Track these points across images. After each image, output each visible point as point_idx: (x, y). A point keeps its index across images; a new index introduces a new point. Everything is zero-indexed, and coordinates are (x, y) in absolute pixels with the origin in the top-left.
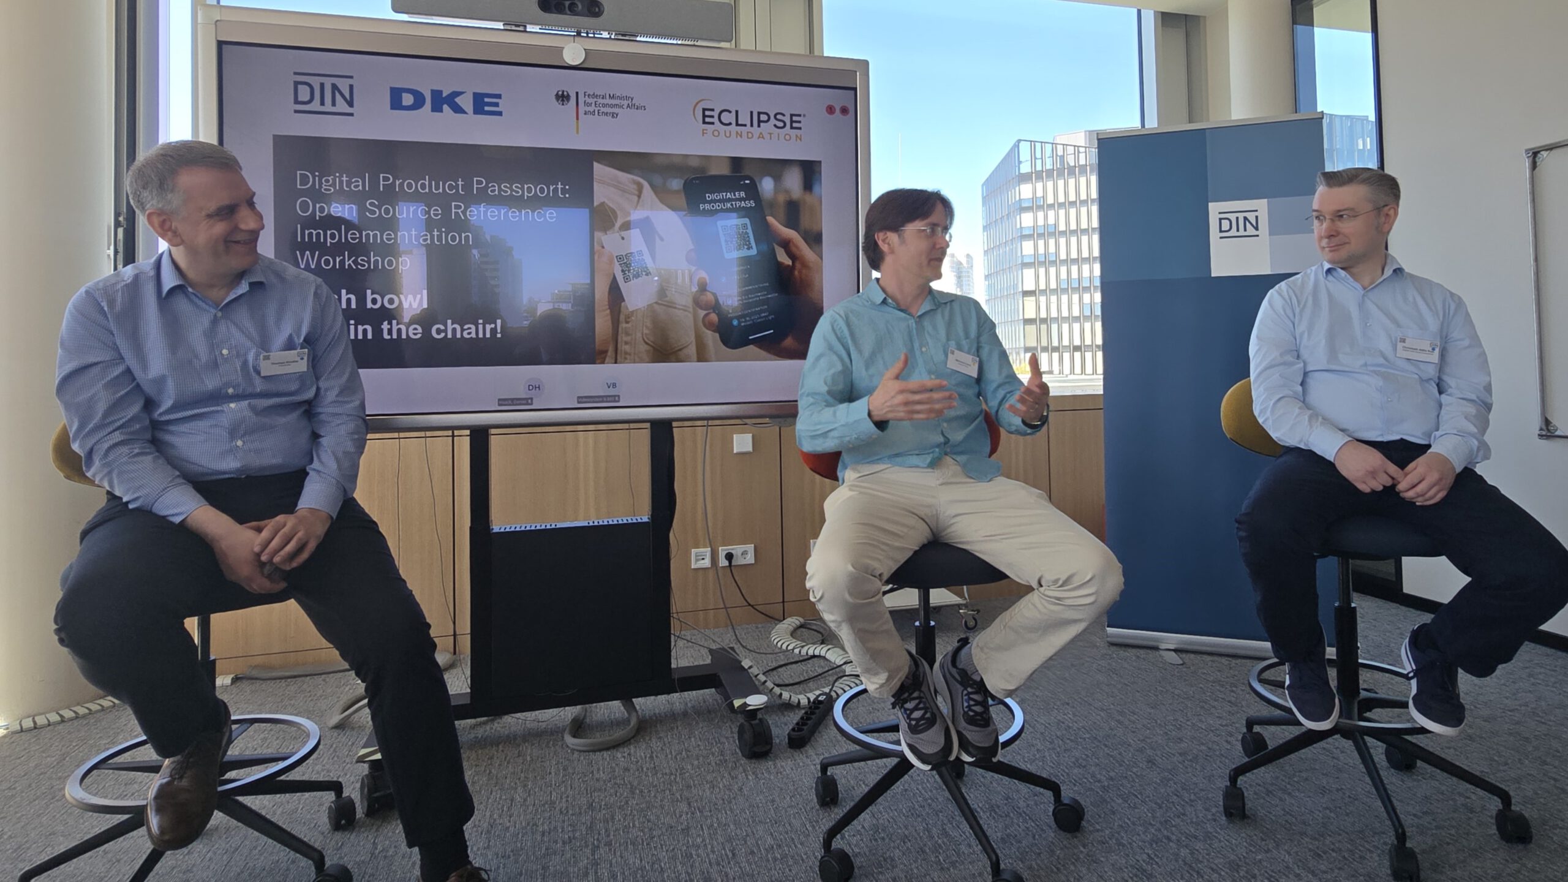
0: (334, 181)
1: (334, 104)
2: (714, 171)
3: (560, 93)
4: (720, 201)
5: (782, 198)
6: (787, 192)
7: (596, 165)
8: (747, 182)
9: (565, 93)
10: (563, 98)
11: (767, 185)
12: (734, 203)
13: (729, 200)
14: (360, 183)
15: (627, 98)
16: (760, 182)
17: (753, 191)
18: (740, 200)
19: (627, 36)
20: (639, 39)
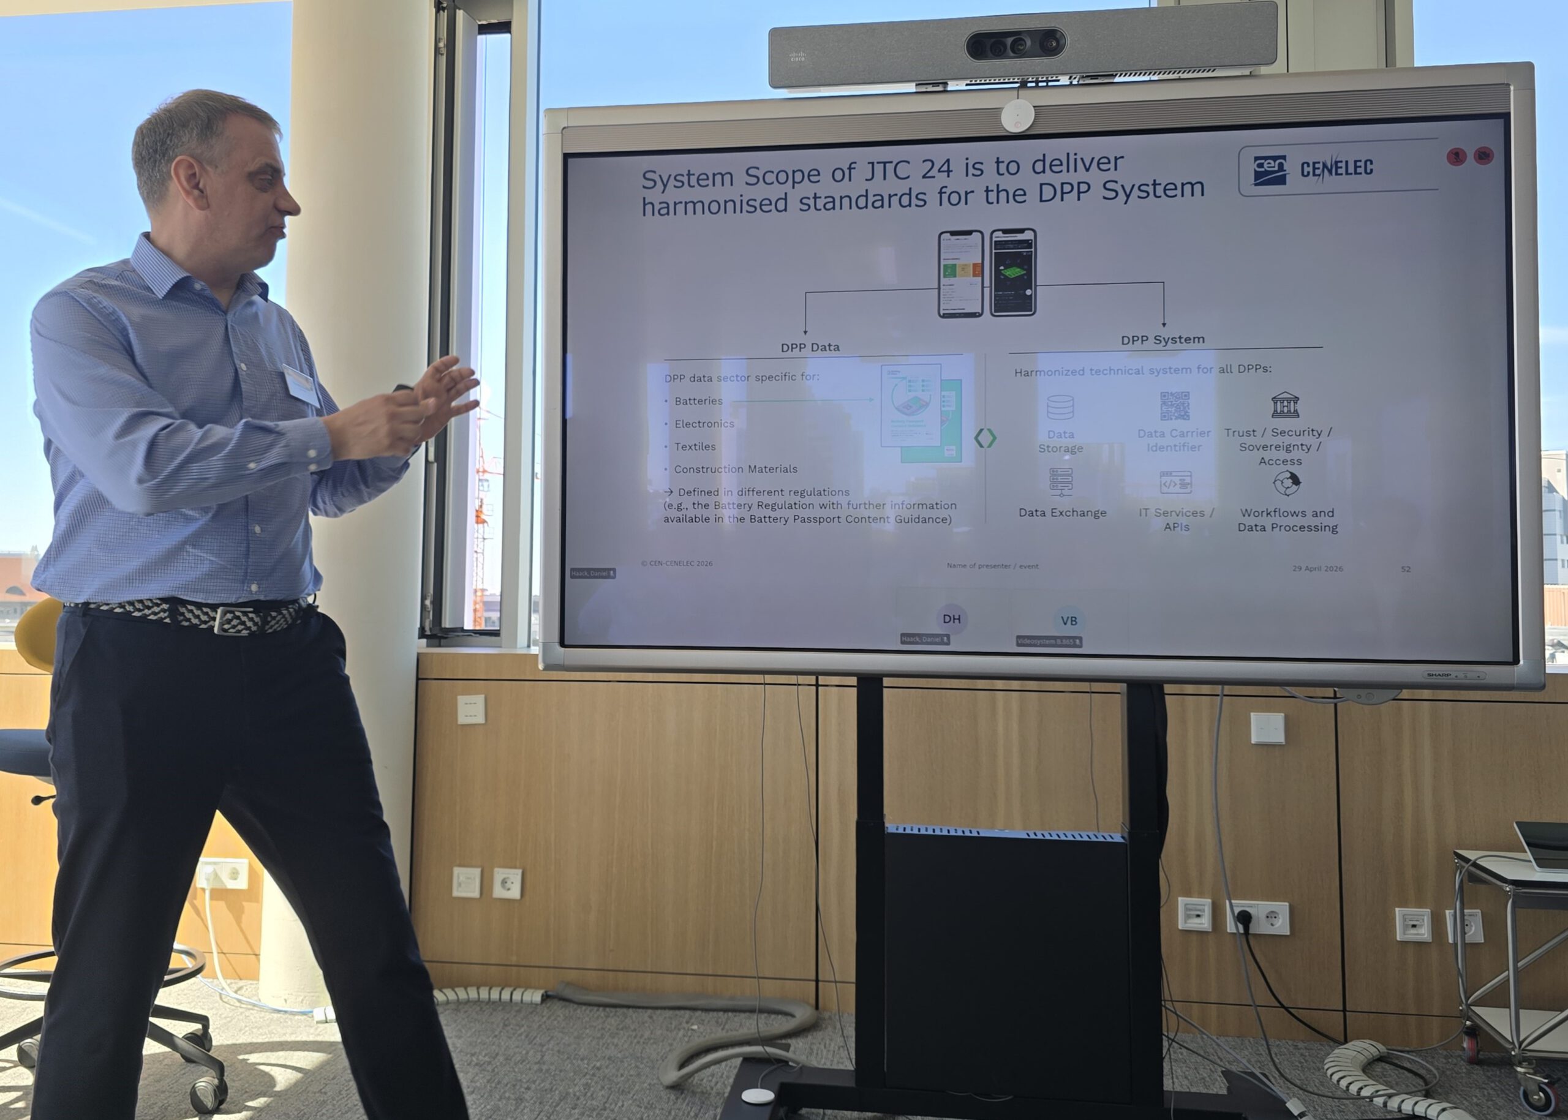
19: (1099, 78)
20: (1117, 79)
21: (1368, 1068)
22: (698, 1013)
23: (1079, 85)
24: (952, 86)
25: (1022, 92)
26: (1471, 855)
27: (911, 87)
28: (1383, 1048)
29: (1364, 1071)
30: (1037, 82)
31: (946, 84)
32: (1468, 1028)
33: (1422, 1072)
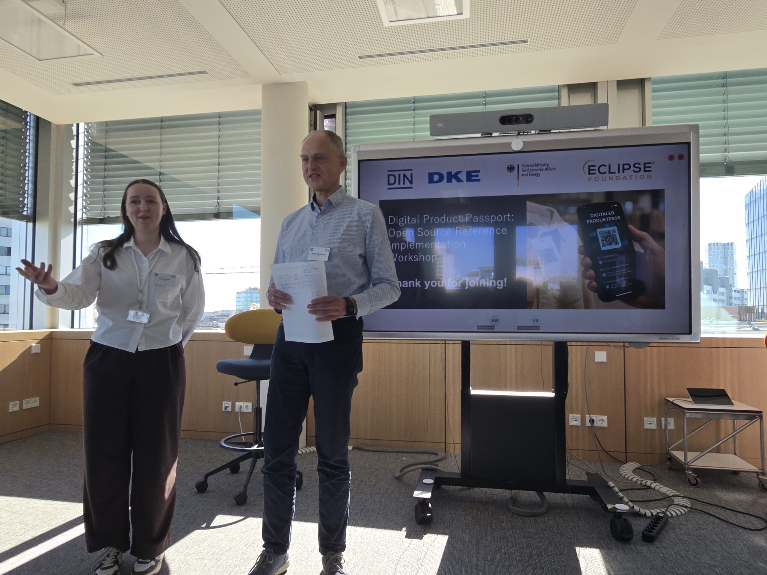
0: (404, 219)
1: (404, 183)
2: (596, 201)
3: (509, 166)
4: (599, 218)
5: (638, 213)
6: (641, 209)
7: (528, 202)
8: (616, 205)
9: (512, 166)
10: (511, 168)
11: (628, 207)
12: (607, 218)
13: (604, 217)
14: (415, 220)
15: (545, 165)
16: (624, 205)
17: (619, 211)
18: (611, 216)
19: (546, 131)
20: (552, 131)
21: (634, 471)
22: (405, 454)
23: (538, 134)
24: (494, 134)
25: (519, 137)
26: (671, 399)
27: (479, 135)
28: (639, 465)
29: (633, 472)
30: (524, 133)
31: (492, 134)
32: (669, 458)
33: (653, 473)
